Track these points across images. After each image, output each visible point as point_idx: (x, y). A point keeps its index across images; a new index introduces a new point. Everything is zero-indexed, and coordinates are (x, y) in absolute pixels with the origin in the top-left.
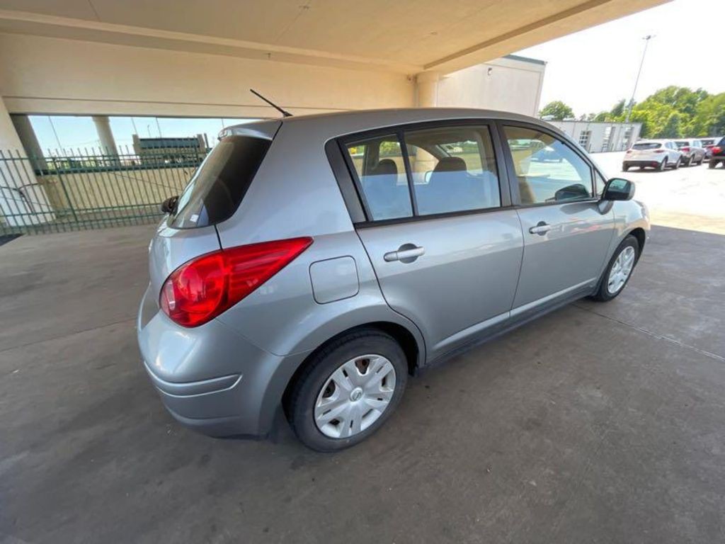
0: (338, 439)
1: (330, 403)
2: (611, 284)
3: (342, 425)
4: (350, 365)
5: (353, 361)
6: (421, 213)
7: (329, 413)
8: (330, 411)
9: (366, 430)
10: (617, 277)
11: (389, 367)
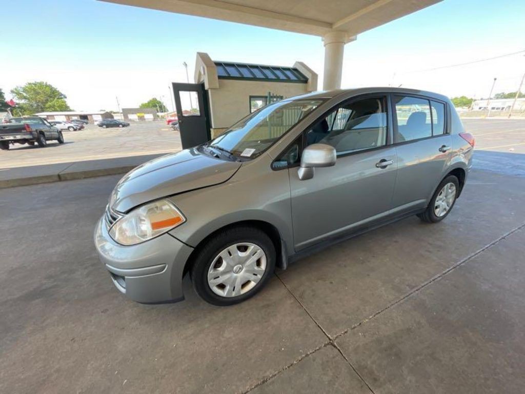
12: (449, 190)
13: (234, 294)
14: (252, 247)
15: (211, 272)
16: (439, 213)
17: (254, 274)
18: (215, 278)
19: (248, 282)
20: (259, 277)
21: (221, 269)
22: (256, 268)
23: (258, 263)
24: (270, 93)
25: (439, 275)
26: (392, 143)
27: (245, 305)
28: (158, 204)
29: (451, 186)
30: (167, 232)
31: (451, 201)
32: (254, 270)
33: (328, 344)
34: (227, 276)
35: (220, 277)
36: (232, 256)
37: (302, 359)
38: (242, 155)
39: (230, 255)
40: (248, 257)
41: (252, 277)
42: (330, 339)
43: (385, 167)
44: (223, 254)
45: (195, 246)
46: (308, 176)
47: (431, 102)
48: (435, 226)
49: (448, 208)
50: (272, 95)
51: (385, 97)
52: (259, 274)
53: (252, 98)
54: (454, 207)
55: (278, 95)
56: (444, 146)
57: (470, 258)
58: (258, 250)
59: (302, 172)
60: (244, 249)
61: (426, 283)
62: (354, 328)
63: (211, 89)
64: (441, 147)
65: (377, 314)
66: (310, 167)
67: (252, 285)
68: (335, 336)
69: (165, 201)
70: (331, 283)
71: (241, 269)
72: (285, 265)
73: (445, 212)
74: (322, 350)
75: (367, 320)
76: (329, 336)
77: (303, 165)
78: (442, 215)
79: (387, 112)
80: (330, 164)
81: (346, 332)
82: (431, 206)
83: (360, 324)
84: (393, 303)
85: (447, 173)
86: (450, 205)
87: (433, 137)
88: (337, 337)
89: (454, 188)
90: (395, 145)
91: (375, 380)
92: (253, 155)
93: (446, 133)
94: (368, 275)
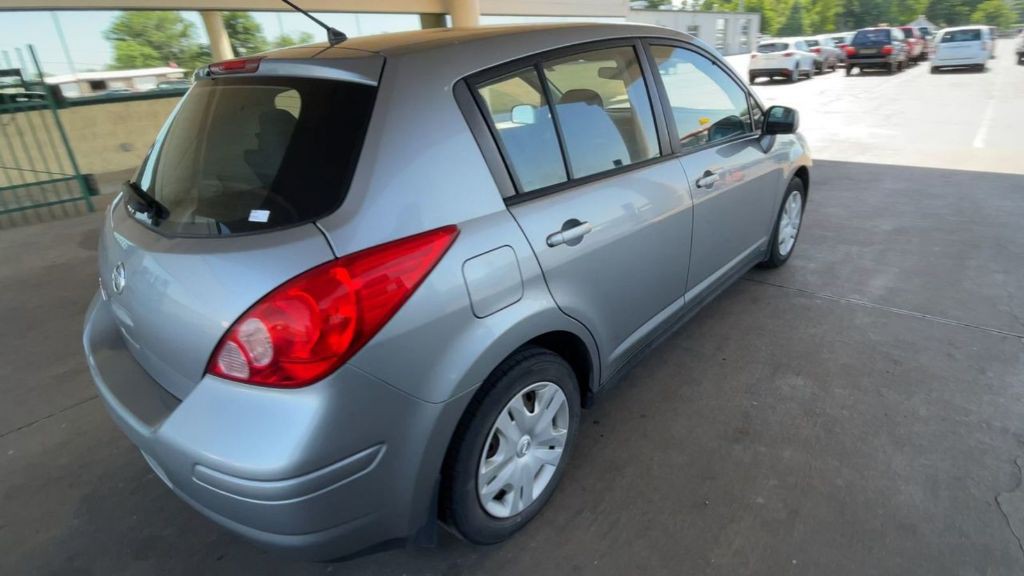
0: (507, 518)
1: (495, 465)
2: (782, 243)
3: (510, 497)
4: (517, 402)
5: (519, 397)
6: (577, 175)
7: (493, 483)
8: (494, 478)
9: (538, 499)
10: (787, 231)
11: (560, 397)
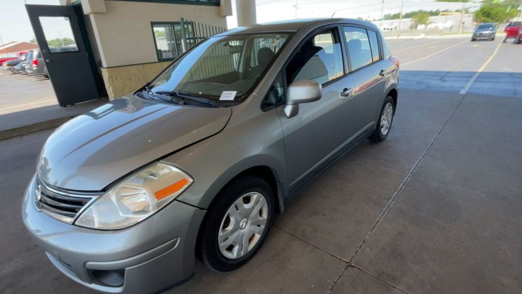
12: (389, 109)
13: (242, 253)
14: (255, 196)
15: (221, 234)
16: (384, 131)
17: (259, 226)
18: (224, 241)
19: (253, 236)
20: (263, 227)
21: (230, 228)
22: (260, 218)
23: (261, 213)
24: (182, 19)
25: (402, 184)
26: (348, 72)
27: (253, 262)
28: (151, 169)
29: (389, 105)
30: (175, 199)
31: (390, 119)
32: (259, 221)
33: (347, 267)
34: (235, 235)
35: (229, 237)
36: (238, 211)
37: (333, 287)
38: (221, 99)
39: (237, 209)
40: (253, 208)
41: (258, 229)
42: (347, 263)
43: (347, 95)
44: (231, 209)
45: (206, 208)
46: (294, 113)
47: (368, 31)
48: (383, 144)
49: (389, 126)
50: (185, 21)
51: (337, 28)
52: (262, 224)
53: (153, 24)
54: (393, 124)
55: (189, 21)
56: (382, 71)
57: (417, 165)
58: (261, 198)
59: (288, 110)
60: (247, 200)
61: (396, 193)
62: (361, 246)
63: (94, 13)
64: (380, 72)
65: (373, 229)
66: (296, 104)
67: (257, 237)
68: (349, 259)
69: (160, 165)
70: (324, 215)
71: (247, 223)
72: (282, 208)
73: (387, 130)
74: (345, 274)
75: (367, 237)
76: (345, 260)
77: (290, 102)
78: (385, 133)
79: (340, 42)
80: (317, 98)
81: (356, 252)
82: (378, 126)
83: (364, 241)
84: (380, 216)
85: (386, 96)
86: (390, 123)
87: (373, 63)
88: (352, 259)
89: (391, 107)
90: (351, 73)
91: (394, 279)
92: (236, 98)
93: (381, 59)
94: (351, 199)
